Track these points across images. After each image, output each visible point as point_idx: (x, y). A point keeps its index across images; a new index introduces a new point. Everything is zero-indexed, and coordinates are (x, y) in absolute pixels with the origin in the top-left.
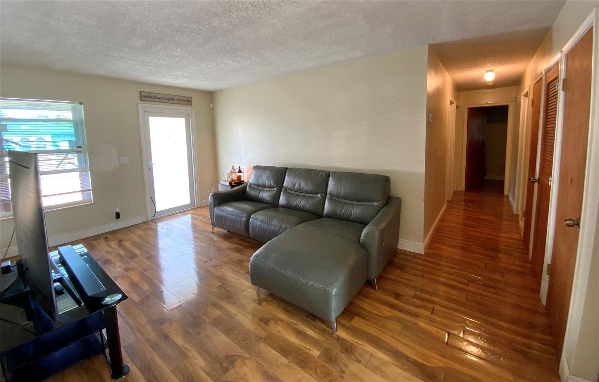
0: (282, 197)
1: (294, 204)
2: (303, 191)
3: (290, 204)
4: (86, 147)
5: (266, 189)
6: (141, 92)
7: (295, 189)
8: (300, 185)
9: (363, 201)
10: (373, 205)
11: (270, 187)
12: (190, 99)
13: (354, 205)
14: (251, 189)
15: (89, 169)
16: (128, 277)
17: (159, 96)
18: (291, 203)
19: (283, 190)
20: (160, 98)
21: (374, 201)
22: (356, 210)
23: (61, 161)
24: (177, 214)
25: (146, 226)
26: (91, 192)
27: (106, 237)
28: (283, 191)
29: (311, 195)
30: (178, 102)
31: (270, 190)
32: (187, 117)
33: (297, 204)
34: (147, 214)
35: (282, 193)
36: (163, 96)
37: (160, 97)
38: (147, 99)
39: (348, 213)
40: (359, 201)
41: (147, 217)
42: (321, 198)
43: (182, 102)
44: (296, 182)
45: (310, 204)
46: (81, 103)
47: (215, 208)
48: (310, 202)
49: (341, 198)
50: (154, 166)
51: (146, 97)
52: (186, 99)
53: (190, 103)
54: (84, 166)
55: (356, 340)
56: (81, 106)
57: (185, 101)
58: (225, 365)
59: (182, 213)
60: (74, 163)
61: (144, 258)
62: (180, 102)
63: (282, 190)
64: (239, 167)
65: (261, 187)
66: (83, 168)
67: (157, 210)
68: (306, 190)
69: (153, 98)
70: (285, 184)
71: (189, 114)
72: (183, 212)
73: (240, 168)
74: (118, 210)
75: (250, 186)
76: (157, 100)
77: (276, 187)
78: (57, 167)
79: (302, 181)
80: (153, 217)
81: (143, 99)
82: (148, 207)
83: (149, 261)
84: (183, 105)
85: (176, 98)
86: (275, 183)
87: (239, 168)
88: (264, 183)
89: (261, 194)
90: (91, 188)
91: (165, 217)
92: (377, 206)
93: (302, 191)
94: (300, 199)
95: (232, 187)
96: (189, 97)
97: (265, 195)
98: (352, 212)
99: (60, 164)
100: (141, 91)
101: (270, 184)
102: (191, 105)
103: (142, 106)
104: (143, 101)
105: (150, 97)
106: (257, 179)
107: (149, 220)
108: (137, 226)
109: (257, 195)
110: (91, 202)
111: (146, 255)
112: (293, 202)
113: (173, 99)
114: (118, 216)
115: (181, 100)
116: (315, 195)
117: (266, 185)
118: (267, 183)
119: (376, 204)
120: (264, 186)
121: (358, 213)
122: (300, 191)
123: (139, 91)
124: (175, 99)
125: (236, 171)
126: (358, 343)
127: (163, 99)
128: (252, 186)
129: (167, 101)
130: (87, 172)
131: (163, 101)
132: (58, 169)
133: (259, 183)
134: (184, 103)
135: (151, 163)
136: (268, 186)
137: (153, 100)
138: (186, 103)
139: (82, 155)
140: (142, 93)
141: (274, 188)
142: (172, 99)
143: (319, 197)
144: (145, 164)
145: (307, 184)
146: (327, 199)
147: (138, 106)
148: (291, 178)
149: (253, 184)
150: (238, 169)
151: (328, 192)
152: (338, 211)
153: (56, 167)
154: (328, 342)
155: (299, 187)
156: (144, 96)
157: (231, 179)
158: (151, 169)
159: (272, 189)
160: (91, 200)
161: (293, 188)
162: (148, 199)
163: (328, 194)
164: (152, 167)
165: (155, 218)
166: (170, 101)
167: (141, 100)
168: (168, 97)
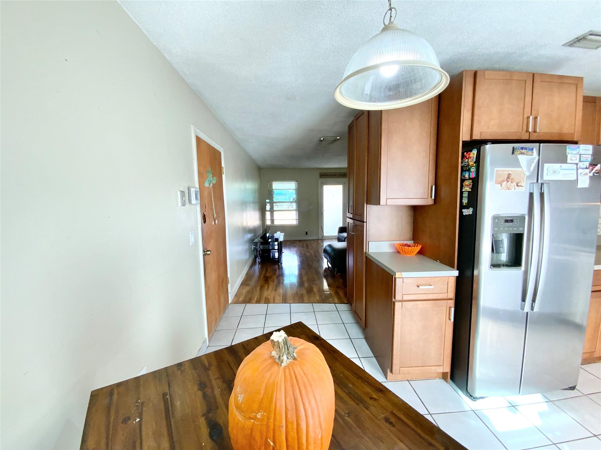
12: (345, 174)
15: (298, 210)
17: (328, 174)
24: (333, 239)
27: (300, 241)
32: (343, 184)
34: (319, 235)
36: (331, 174)
38: (322, 176)
41: (319, 237)
46: (297, 181)
50: (324, 211)
51: (322, 175)
52: (343, 174)
56: (297, 183)
60: (293, 207)
62: (340, 176)
66: (296, 210)
67: (324, 235)
69: (326, 176)
71: (345, 182)
74: (307, 231)
76: (328, 176)
78: (288, 208)
82: (320, 232)
84: (341, 178)
90: (298, 219)
91: (328, 239)
100: (320, 172)
102: (346, 177)
103: (321, 180)
105: (324, 175)
107: (320, 239)
108: (313, 240)
113: (336, 175)
114: (307, 233)
129: (333, 176)
131: (330, 177)
132: (289, 209)
138: (344, 176)
139: (297, 204)
147: (318, 181)
160: (298, 224)
162: (320, 228)
164: (323, 212)
165: (323, 238)
166: (334, 176)
167: (320, 177)
168: (333, 174)
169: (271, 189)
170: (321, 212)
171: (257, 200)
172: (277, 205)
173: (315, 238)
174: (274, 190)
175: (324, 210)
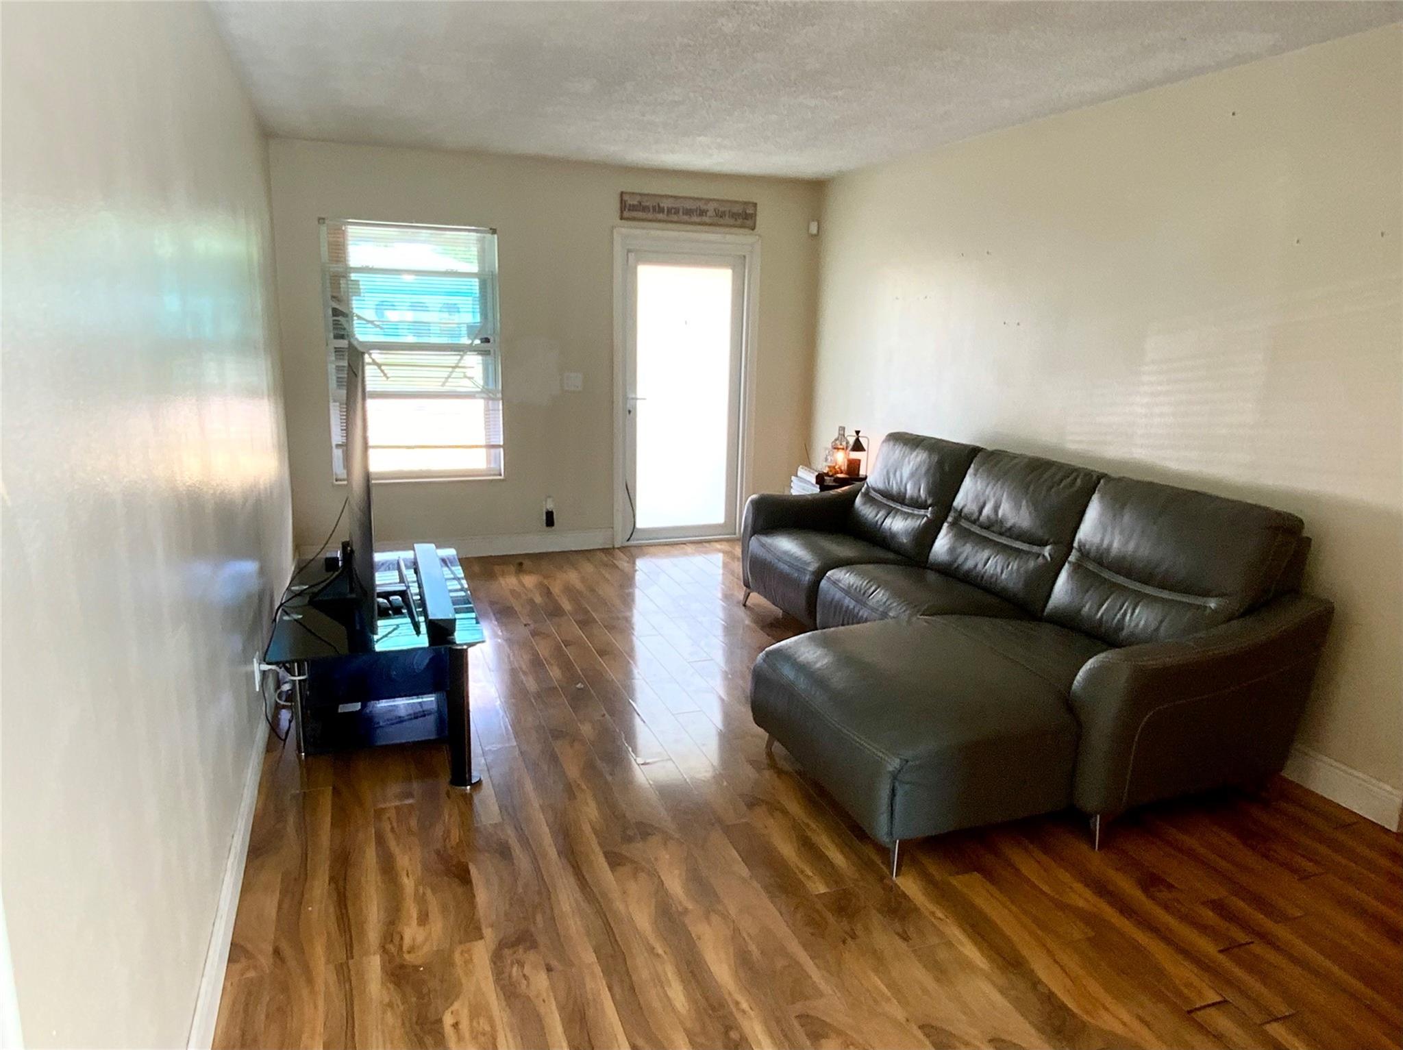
0: (942, 538)
1: (970, 564)
2: (1003, 530)
3: (956, 565)
4: (498, 339)
5: (906, 509)
6: (622, 193)
7: (981, 519)
8: (996, 508)
9: (1172, 588)
10: (1199, 607)
11: (917, 504)
12: (750, 211)
13: (1139, 597)
14: (865, 504)
15: (500, 395)
16: (532, 648)
17: (665, 204)
18: (960, 560)
19: (950, 519)
20: (669, 211)
21: (1207, 594)
22: (1139, 613)
23: (450, 369)
24: (685, 544)
25: (605, 559)
26: (502, 450)
27: (521, 564)
28: (948, 523)
29: (1025, 547)
30: (716, 220)
31: (916, 512)
32: (739, 264)
33: (976, 566)
34: (612, 528)
35: (946, 525)
36: (678, 204)
37: (670, 206)
38: (635, 214)
39: (1114, 619)
40: (1162, 586)
41: (613, 538)
42: (1049, 559)
43: (727, 220)
44: (988, 496)
45: (1011, 573)
46: (494, 231)
47: (753, 538)
48: (1014, 565)
49: (1109, 568)
50: (639, 403)
51: (633, 208)
52: (738, 209)
53: (749, 222)
54: (491, 387)
55: (932, 907)
56: (494, 238)
57: (734, 216)
58: (630, 833)
59: (700, 545)
60: (472, 378)
61: (575, 621)
62: (722, 221)
63: (946, 519)
64: (858, 432)
65: (894, 500)
66: (490, 392)
67: (638, 525)
68: (1011, 527)
69: (651, 211)
70: (959, 501)
71: (745, 257)
72: (700, 542)
73: (860, 435)
74: (550, 506)
75: (866, 494)
76: (660, 216)
77: (930, 506)
78: (443, 385)
79: (1005, 496)
80: (628, 540)
81: (626, 214)
82: (618, 510)
83: (580, 628)
84: (727, 230)
85: (711, 207)
86: (930, 492)
87: (855, 434)
88: (903, 490)
89: (888, 522)
90: (502, 443)
91: (655, 545)
92: (1215, 611)
93: (1001, 527)
94: (986, 554)
95: (824, 488)
96: (746, 203)
97: (899, 525)
98: (1128, 617)
99: (449, 377)
100: (624, 190)
101: (915, 495)
102: (753, 228)
103: (623, 233)
104: (628, 219)
105: (645, 209)
106: (888, 473)
107: (616, 546)
108: (586, 554)
109: (877, 521)
110: (500, 475)
111: (580, 617)
112: (966, 559)
113: (702, 213)
114: (550, 519)
115: (725, 212)
116: (1035, 549)
117: (907, 497)
118: (910, 491)
119: (1213, 604)
120: (900, 499)
121: (1142, 623)
122: (994, 529)
123: (620, 190)
124: (708, 211)
125: (847, 443)
126: (933, 913)
127: (677, 212)
128: (873, 494)
129: (686, 218)
130: (496, 402)
131: (675, 218)
132: (445, 388)
133: (889, 489)
134: (732, 221)
135: (633, 396)
136: (912, 499)
137: (650, 216)
138: (739, 222)
139: (490, 359)
140: (626, 198)
141: (926, 508)
142: (700, 210)
143: (1044, 556)
144: (618, 399)
145: (1018, 507)
146: (1067, 565)
147: (612, 232)
148: (977, 481)
149: (875, 490)
150: (854, 438)
151: (1076, 545)
152: (1087, 606)
153: (440, 384)
154: (861, 883)
155: (993, 516)
156: (630, 205)
157: (829, 467)
158: (631, 412)
159: (922, 512)
160: (500, 470)
161: (975, 516)
162: (620, 495)
163: (1074, 551)
164: (635, 409)
165: (632, 543)
166: (695, 219)
167: (622, 218)
168: (689, 205)
169: (335, 268)
170: (625, 402)
171: (258, 332)
172: (379, 366)
173: (594, 540)
174: (353, 276)
175: (639, 395)
